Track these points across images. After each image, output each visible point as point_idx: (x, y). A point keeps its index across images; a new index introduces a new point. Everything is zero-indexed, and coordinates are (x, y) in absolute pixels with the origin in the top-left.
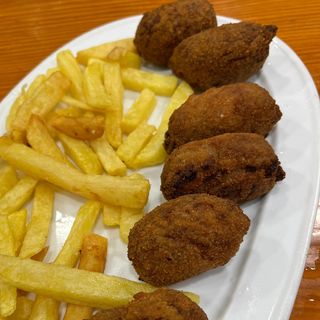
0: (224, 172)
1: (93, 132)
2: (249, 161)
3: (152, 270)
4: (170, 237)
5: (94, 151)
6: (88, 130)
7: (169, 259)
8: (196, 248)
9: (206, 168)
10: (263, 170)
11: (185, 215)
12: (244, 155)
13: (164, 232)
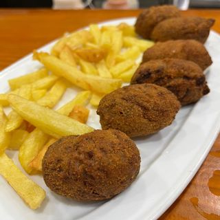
0: (169, 77)
1: (98, 56)
2: (186, 73)
3: (109, 119)
4: (124, 99)
5: (96, 68)
6: (95, 55)
7: (121, 113)
8: (140, 109)
9: (158, 71)
10: (194, 81)
11: (137, 89)
12: (183, 68)
13: (121, 96)
